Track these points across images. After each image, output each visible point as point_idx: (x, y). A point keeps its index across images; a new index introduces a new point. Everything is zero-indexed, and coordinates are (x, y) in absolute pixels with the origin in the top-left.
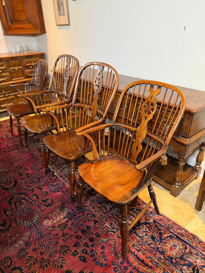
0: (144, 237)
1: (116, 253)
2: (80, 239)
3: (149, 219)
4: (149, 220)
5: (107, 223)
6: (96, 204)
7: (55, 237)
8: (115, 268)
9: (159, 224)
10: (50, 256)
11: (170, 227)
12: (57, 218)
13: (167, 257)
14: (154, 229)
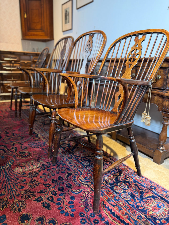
0: (121, 193)
1: (87, 205)
2: (48, 187)
3: (128, 178)
4: (129, 180)
5: (82, 177)
6: (73, 160)
7: (22, 182)
8: (82, 219)
9: (141, 184)
10: (11, 198)
11: (153, 188)
12: (30, 167)
13: (149, 216)
14: (134, 188)
